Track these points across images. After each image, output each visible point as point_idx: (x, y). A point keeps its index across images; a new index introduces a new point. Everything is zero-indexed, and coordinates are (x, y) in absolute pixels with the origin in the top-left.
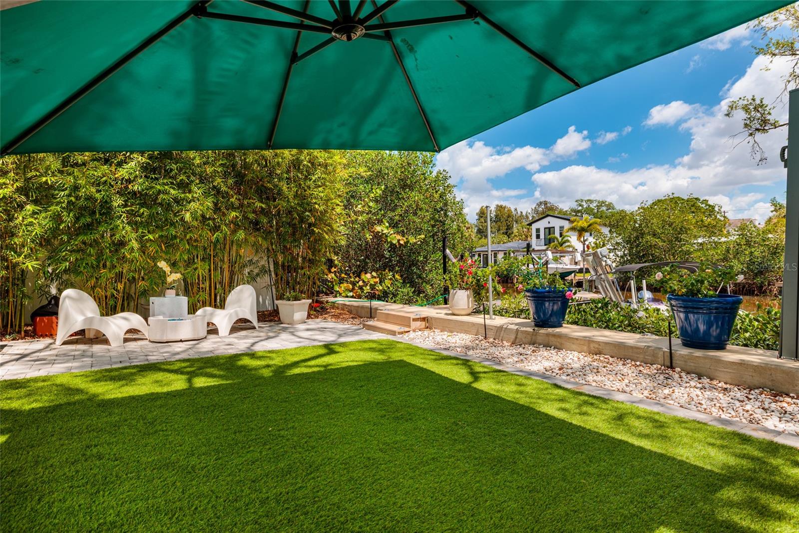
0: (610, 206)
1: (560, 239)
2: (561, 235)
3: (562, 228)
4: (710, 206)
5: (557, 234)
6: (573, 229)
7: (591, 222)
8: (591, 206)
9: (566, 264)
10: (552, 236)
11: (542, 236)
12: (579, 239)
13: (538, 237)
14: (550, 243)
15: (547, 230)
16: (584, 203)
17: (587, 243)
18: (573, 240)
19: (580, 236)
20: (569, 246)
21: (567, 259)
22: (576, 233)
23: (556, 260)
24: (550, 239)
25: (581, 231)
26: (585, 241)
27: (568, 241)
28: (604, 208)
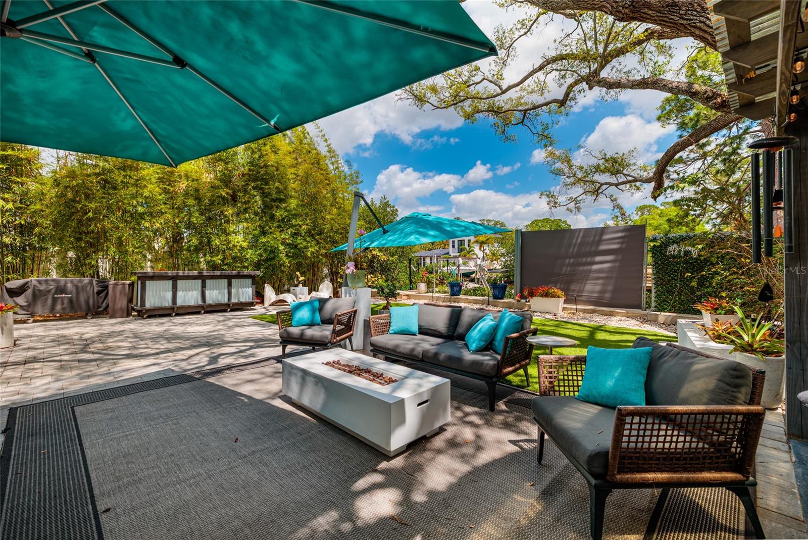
0: (502, 224)
1: (468, 248)
2: (469, 246)
3: (469, 241)
4: (568, 225)
5: (466, 246)
6: (477, 242)
7: (489, 237)
8: (490, 224)
9: (471, 266)
10: (463, 246)
11: (456, 246)
12: (480, 249)
13: (453, 246)
14: (461, 251)
15: (460, 242)
16: (485, 222)
17: (485, 251)
18: (476, 249)
19: (481, 247)
20: (473, 254)
21: (472, 263)
22: (479, 245)
23: (464, 264)
24: (461, 249)
25: (482, 244)
26: (484, 250)
27: (473, 250)
28: (499, 226)
